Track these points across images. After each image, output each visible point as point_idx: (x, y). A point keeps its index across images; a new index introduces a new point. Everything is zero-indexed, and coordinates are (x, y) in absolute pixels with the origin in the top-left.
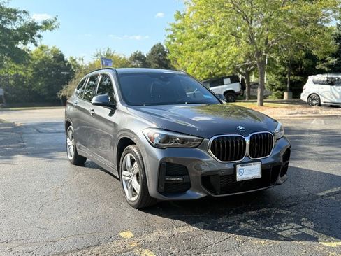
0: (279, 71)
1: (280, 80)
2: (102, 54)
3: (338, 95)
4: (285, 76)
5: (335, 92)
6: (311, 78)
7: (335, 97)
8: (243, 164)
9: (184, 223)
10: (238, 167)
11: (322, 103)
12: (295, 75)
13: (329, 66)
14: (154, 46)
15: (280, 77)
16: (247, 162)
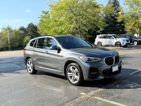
0: (84, 33)
1: (84, 37)
2: (5, 28)
3: (108, 42)
4: (86, 35)
5: (107, 41)
6: (98, 36)
7: (107, 43)
8: (114, 66)
9: (97, 88)
10: (113, 67)
11: (102, 45)
12: (90, 35)
13: (101, 31)
14: (29, 24)
15: (84, 36)
16: (115, 65)
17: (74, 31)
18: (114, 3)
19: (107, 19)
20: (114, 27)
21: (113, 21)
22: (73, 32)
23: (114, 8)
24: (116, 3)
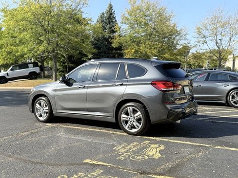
0: (61, 60)
1: (62, 66)
4: (65, 63)
12: (71, 63)
15: (61, 64)
17: (44, 55)
18: (108, 19)
19: (97, 41)
20: (108, 54)
21: (106, 46)
22: (42, 57)
23: (108, 26)
24: (112, 19)
